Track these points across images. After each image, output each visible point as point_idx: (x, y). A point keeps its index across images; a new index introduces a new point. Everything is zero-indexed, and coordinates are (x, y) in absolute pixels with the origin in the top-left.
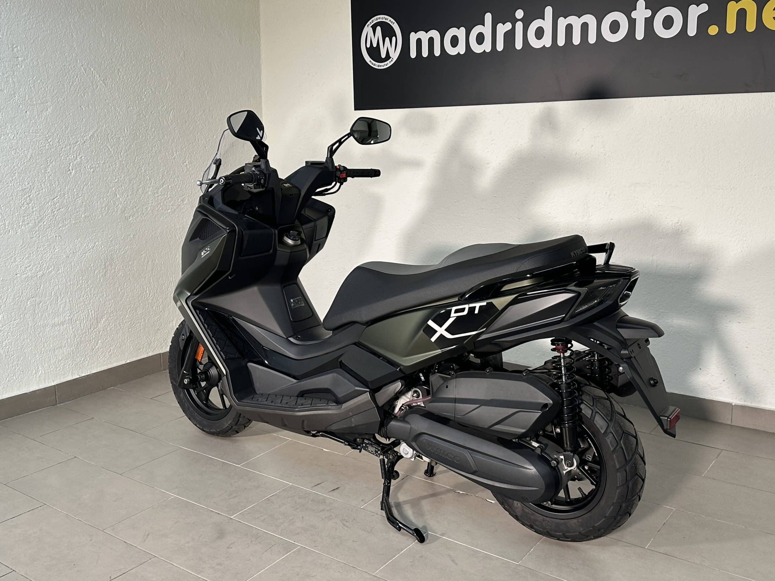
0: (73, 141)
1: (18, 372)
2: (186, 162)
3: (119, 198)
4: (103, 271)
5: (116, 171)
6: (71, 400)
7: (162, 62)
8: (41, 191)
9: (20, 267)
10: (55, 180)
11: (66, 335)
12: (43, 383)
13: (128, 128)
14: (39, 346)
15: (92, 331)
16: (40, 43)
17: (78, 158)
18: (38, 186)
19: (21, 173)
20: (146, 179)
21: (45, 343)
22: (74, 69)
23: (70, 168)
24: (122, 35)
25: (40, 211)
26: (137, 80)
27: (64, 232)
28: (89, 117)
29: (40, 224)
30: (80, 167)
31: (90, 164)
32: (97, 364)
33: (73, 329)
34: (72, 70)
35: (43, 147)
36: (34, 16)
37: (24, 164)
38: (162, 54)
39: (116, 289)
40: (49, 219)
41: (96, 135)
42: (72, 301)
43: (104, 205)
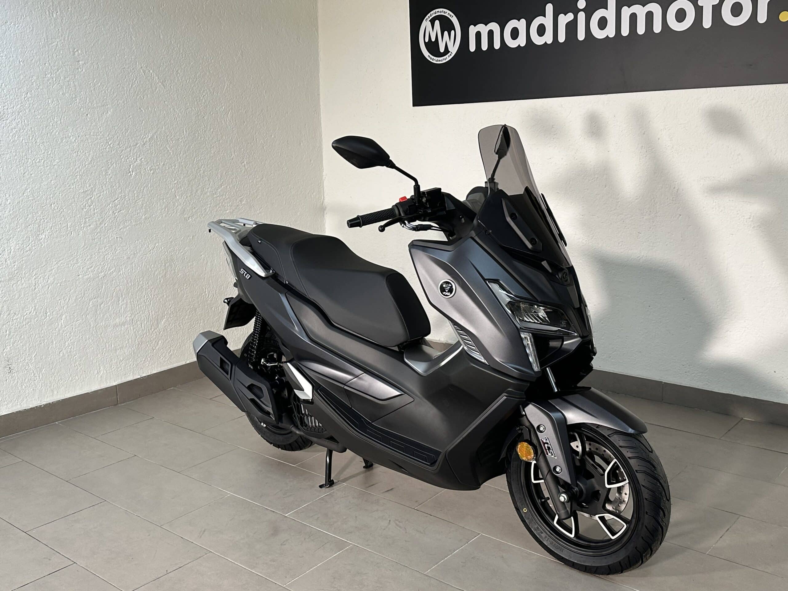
0: (133, 143)
1: (80, 372)
2: (244, 162)
3: (178, 199)
4: (163, 272)
5: (175, 172)
6: (132, 400)
7: (221, 62)
8: (102, 193)
9: (82, 268)
10: (116, 182)
11: (127, 336)
12: (105, 383)
13: (187, 129)
14: (101, 347)
15: (153, 332)
16: (100, 46)
17: (138, 160)
18: (99, 188)
19: (83, 175)
20: (205, 180)
21: (107, 344)
22: (133, 71)
23: (130, 170)
24: (180, 36)
25: (101, 212)
26: (195, 81)
27: (125, 234)
28: (149, 119)
29: (101, 226)
30: (141, 169)
31: (150, 166)
32: (158, 364)
33: (134, 329)
34: (131, 72)
35: (104, 149)
36: (94, 20)
37: (86, 166)
38: (220, 54)
39: (176, 290)
40: (111, 221)
41: (155, 137)
42: (133, 301)
43: (164, 206)
